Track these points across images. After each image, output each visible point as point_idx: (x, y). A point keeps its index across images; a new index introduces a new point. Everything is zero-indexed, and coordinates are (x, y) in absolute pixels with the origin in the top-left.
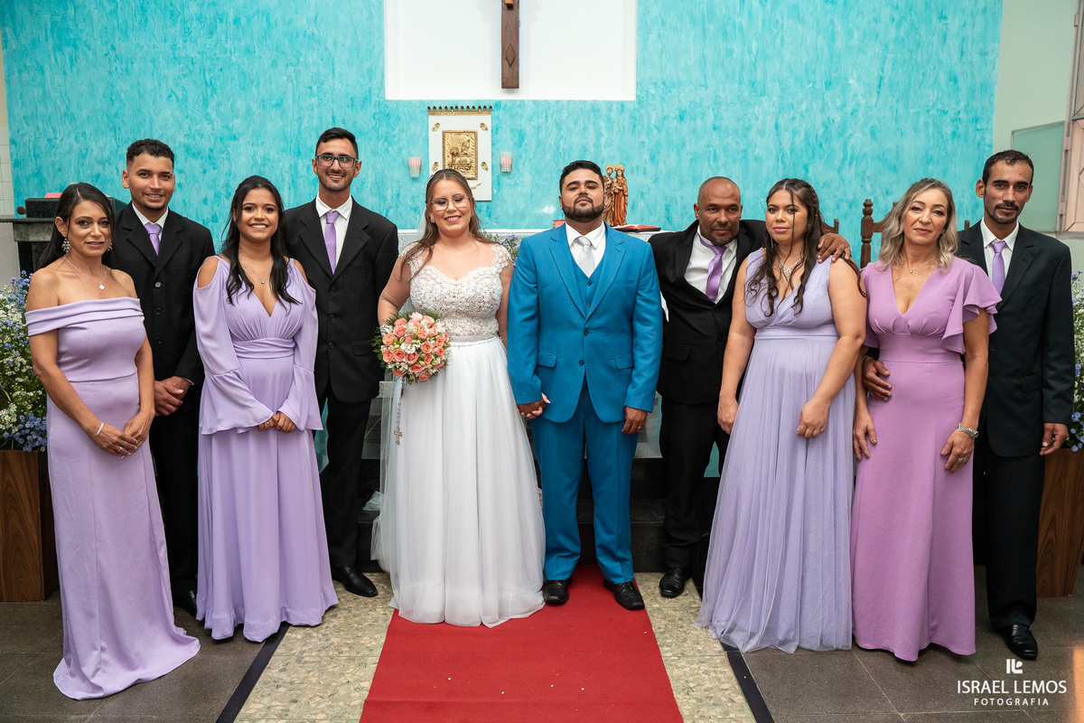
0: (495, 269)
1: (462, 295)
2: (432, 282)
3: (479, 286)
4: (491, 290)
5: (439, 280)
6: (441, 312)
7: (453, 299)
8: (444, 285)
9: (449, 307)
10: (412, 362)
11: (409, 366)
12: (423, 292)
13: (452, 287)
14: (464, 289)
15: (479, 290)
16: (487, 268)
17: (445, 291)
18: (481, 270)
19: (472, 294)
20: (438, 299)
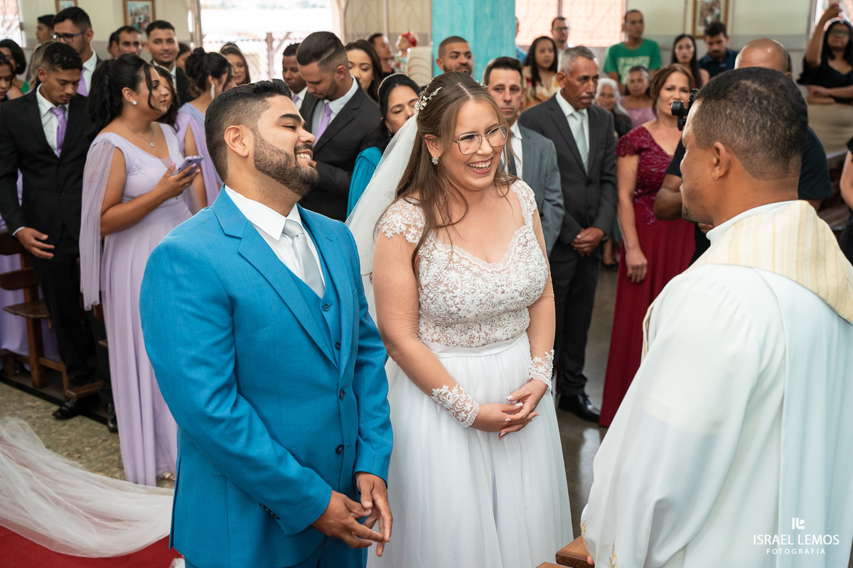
1: (513, 287)
2: (468, 275)
3: (531, 267)
5: (475, 270)
7: (503, 297)
8: (485, 275)
9: (496, 309)
12: (457, 292)
13: (496, 278)
14: (513, 277)
15: (532, 275)
19: (526, 282)
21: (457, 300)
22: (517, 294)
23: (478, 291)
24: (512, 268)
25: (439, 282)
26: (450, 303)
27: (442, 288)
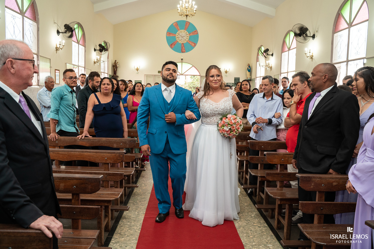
0: (230, 98)
1: (220, 108)
2: (209, 104)
3: (225, 104)
4: (230, 106)
5: (211, 103)
6: (213, 114)
7: (217, 110)
8: (213, 105)
9: (215, 112)
10: (228, 133)
11: (228, 134)
12: (206, 107)
13: (216, 105)
14: (220, 106)
15: (225, 106)
16: (227, 98)
17: (214, 107)
18: (226, 98)
19: (223, 107)
20: (212, 109)
21: (206, 109)
22: (221, 109)
23: (210, 107)
24: (221, 104)
25: (203, 106)
26: (204, 110)
27: (203, 107)
